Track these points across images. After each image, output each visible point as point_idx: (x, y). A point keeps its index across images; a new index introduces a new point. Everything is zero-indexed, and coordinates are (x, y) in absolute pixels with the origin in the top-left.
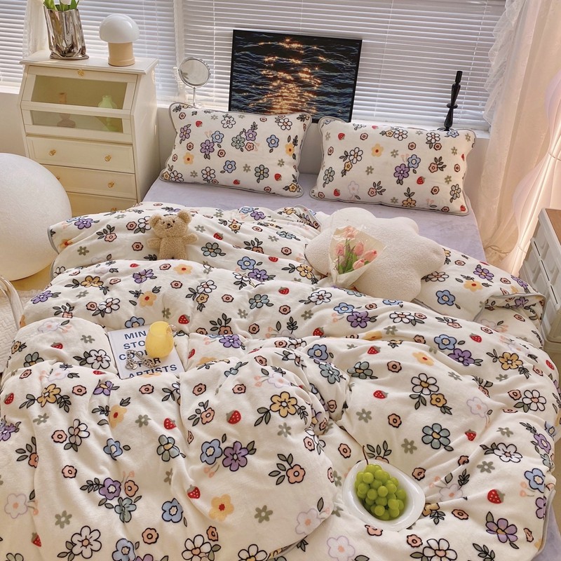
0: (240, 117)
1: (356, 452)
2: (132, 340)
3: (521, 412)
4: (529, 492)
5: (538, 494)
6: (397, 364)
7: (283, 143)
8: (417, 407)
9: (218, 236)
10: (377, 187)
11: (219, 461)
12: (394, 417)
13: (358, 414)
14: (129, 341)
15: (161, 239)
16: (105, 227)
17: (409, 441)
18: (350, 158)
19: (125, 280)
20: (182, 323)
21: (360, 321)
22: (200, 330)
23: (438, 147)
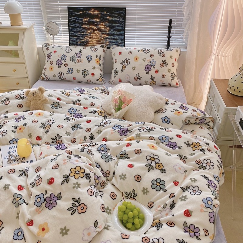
0: (74, 48)
1: (119, 196)
2: (13, 149)
3: (202, 170)
4: (205, 209)
5: (209, 210)
6: (139, 150)
7: (94, 58)
8: (149, 170)
9: (59, 99)
10: (138, 76)
11: (43, 205)
12: (137, 176)
13: (120, 176)
14: (11, 150)
15: (31, 101)
16: (5, 98)
17: (145, 188)
18: (125, 63)
19: (10, 121)
20: (38, 140)
21: (124, 132)
22: (47, 143)
23: (163, 55)
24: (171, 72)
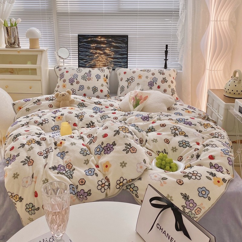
0: (83, 69)
1: (154, 154)
2: (55, 134)
4: (224, 155)
5: (228, 156)
6: (164, 124)
7: (102, 77)
8: (174, 136)
9: (82, 100)
11: (103, 153)
12: (166, 140)
13: (152, 140)
15: (60, 102)
16: (36, 100)
17: (174, 147)
18: (130, 80)
19: (48, 114)
20: (75, 126)
21: (146, 119)
23: (163, 74)
24: (171, 88)
